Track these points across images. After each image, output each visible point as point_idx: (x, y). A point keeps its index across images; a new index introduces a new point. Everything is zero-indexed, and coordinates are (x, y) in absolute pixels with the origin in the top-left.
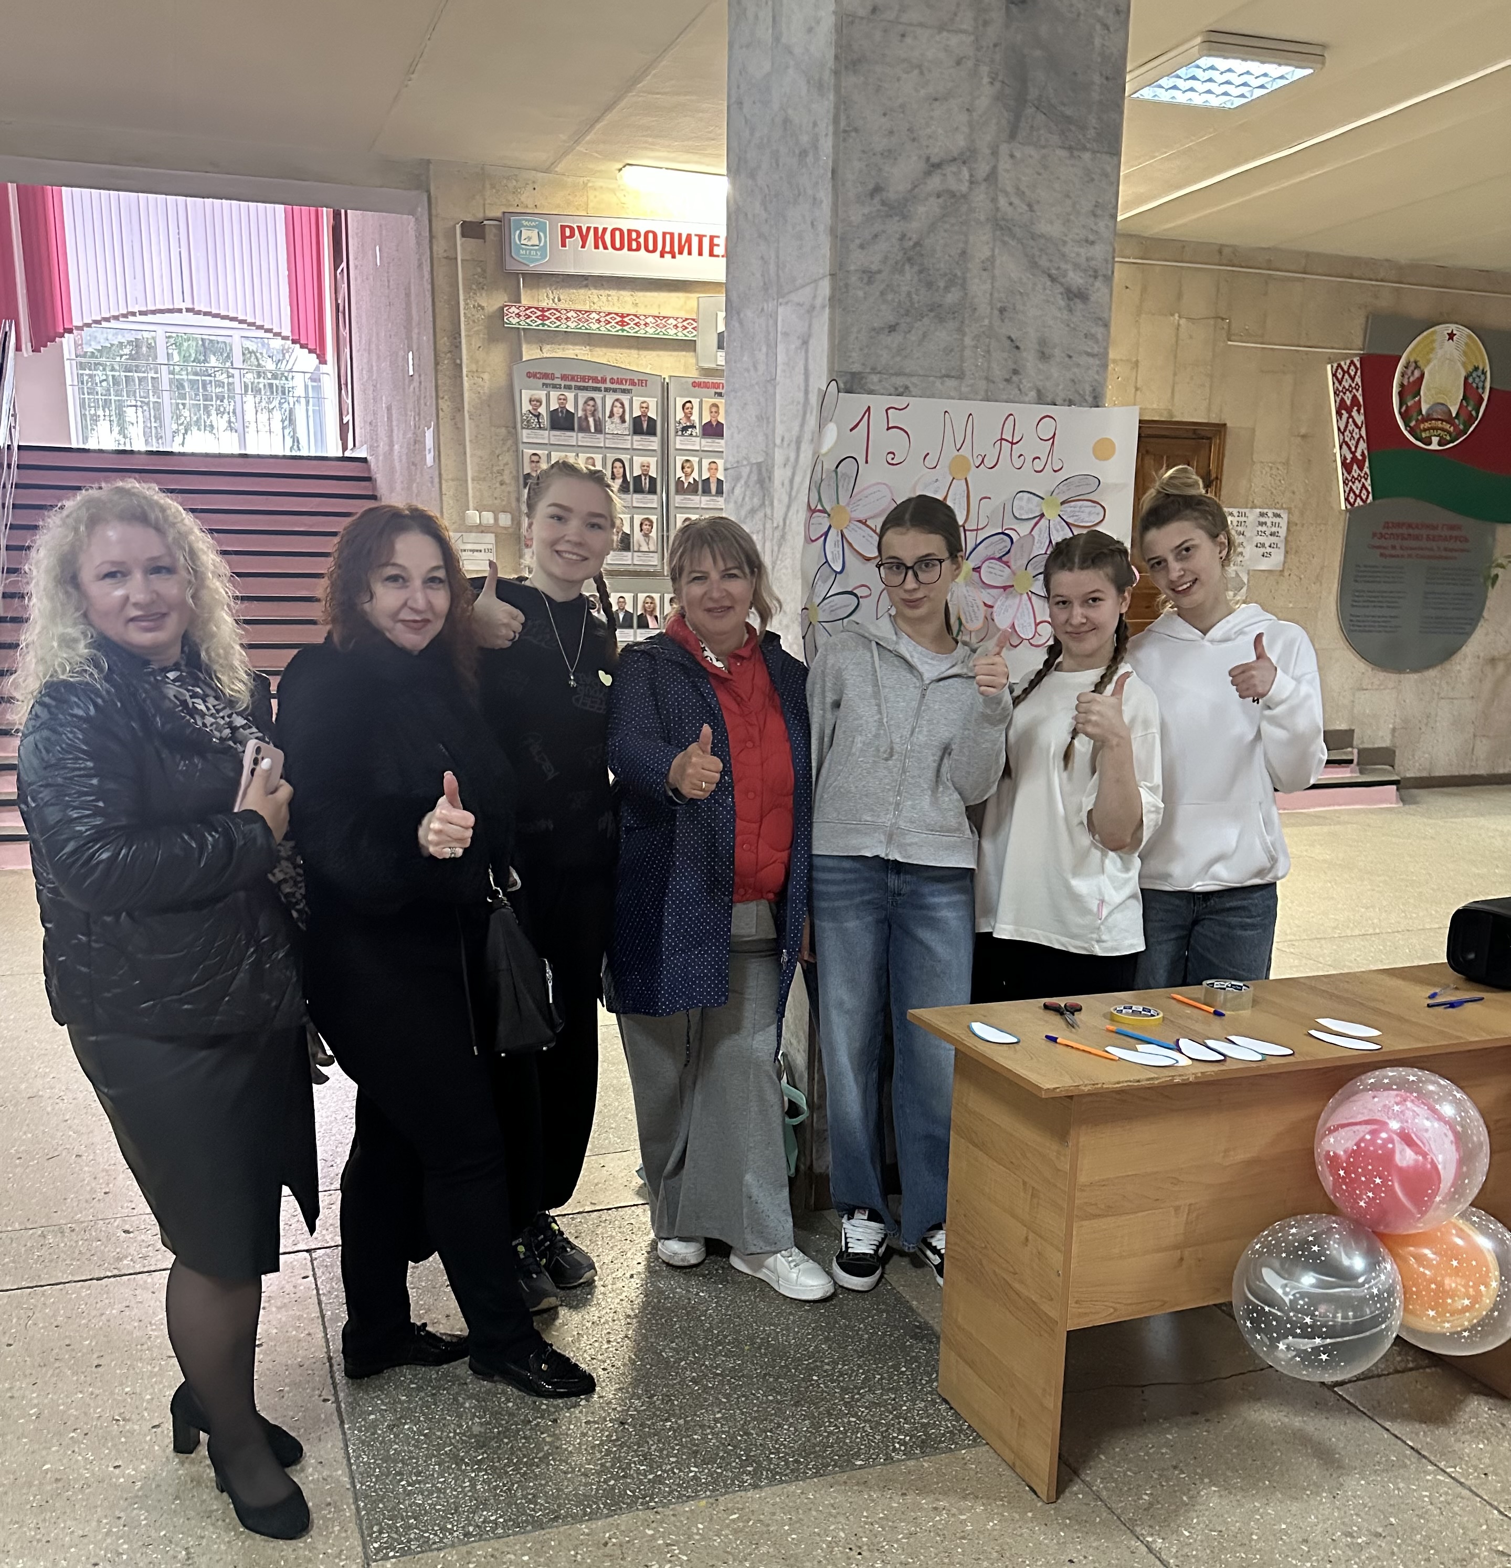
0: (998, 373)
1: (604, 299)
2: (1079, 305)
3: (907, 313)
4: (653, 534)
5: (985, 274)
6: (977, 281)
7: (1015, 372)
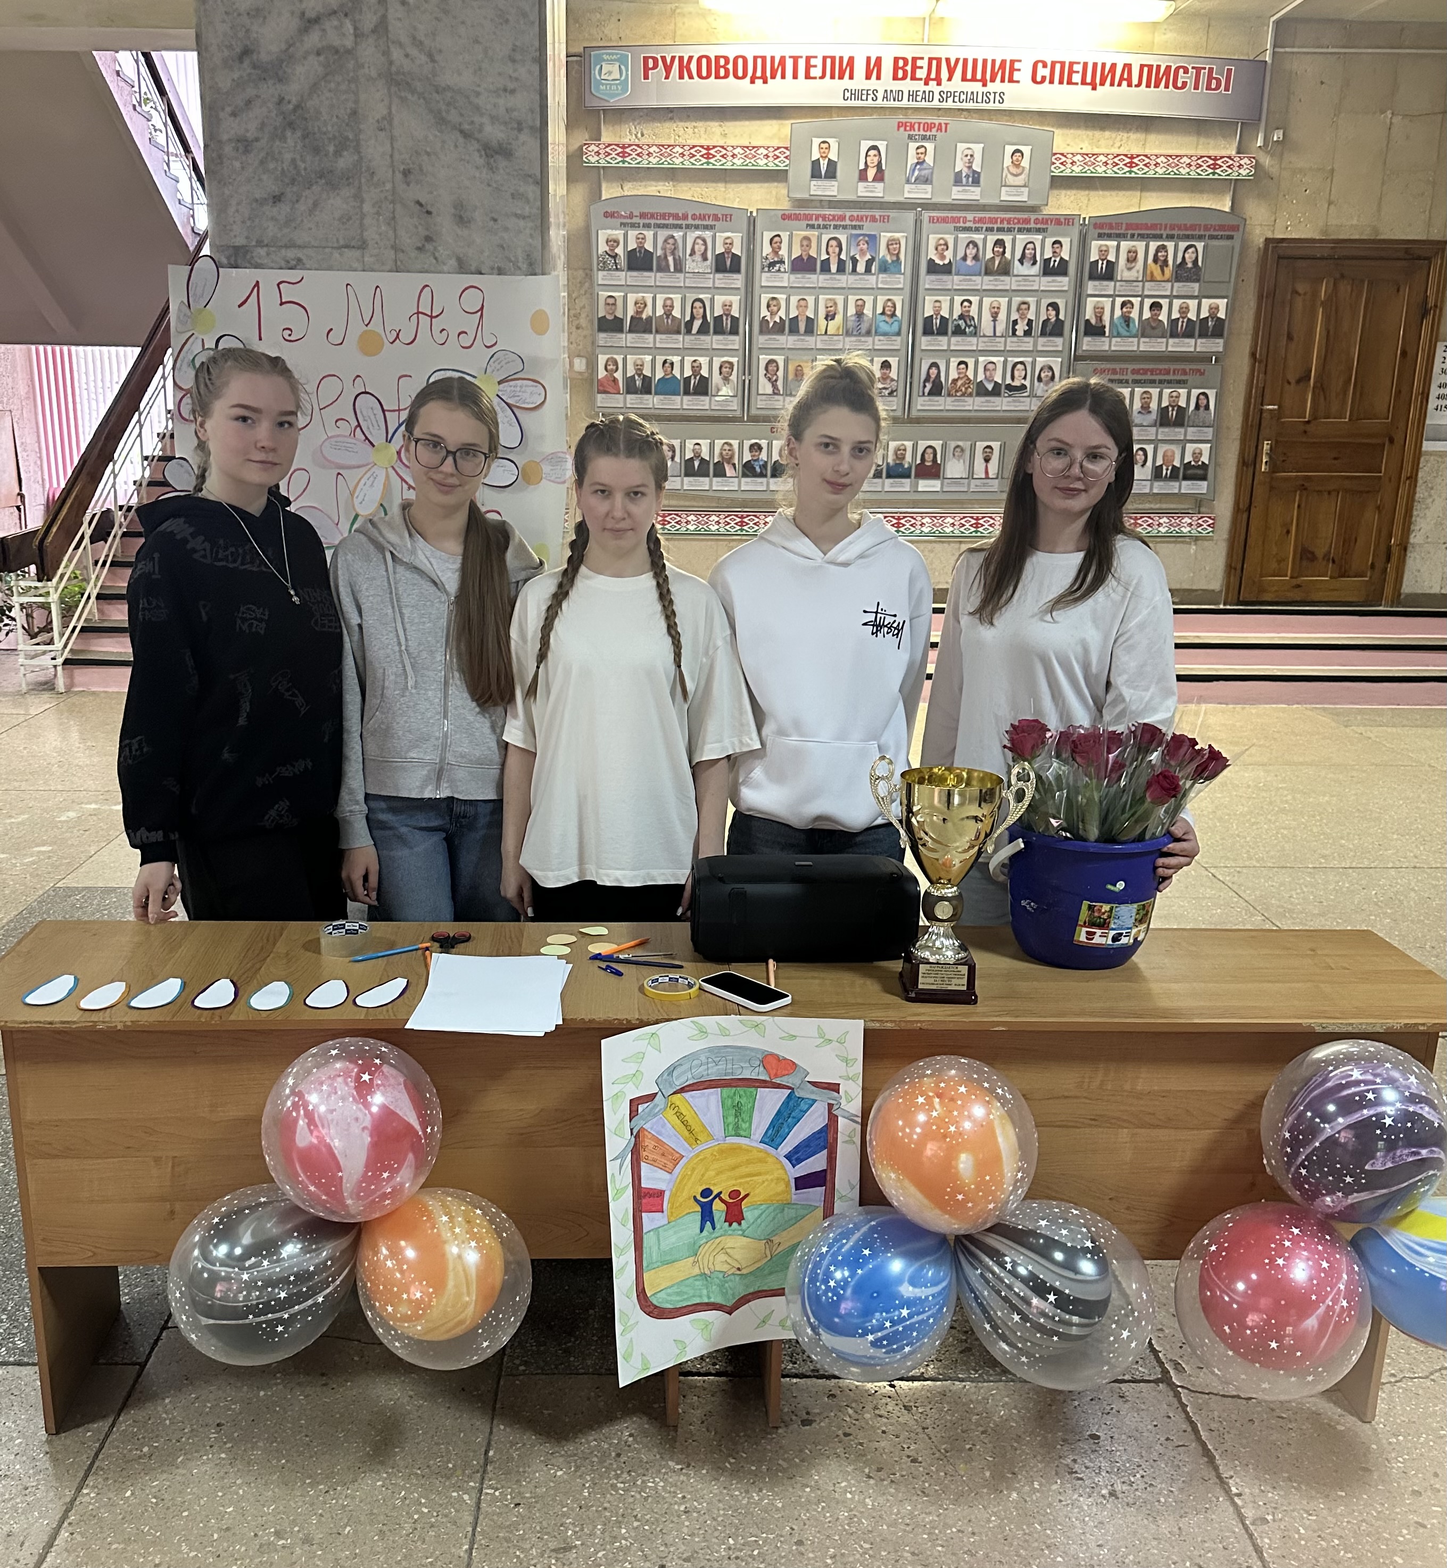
0: (408, 240)
1: (690, 131)
2: (502, 163)
3: (293, 181)
4: (734, 377)
5: (383, 134)
6: (372, 142)
7: (428, 239)
